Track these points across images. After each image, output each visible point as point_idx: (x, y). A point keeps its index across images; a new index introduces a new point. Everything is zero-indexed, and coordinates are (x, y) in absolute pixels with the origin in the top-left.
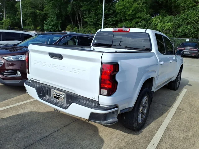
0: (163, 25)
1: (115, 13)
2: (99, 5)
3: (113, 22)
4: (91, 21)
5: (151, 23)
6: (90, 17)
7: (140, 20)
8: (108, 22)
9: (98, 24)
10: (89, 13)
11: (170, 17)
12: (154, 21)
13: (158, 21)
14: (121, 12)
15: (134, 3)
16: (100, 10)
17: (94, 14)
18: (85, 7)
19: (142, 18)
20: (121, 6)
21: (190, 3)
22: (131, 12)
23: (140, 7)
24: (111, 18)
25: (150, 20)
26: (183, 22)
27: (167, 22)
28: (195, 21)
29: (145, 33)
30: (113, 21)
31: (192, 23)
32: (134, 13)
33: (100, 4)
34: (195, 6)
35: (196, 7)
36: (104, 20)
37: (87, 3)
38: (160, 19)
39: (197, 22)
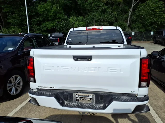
0: (78, 23)
1: (38, 15)
2: (21, 7)
3: (37, 23)
4: (15, 22)
5: (69, 23)
6: (14, 18)
7: (60, 20)
8: (32, 22)
9: (23, 24)
10: (12, 14)
11: (82, 17)
12: (71, 21)
13: (74, 20)
14: (43, 14)
15: (52, 6)
16: (23, 12)
17: (18, 15)
18: (7, 9)
19: (62, 18)
20: (43, 8)
21: (94, 7)
22: (53, 14)
23: (58, 9)
24: (35, 19)
25: (68, 20)
26: (92, 21)
27: (80, 21)
28: (99, 20)
29: (116, 29)
30: (37, 21)
31: (98, 21)
32: (55, 14)
33: (23, 7)
34: (97, 9)
35: (99, 10)
36: (29, 20)
37: (8, 6)
38: (75, 19)
39: (101, 20)
